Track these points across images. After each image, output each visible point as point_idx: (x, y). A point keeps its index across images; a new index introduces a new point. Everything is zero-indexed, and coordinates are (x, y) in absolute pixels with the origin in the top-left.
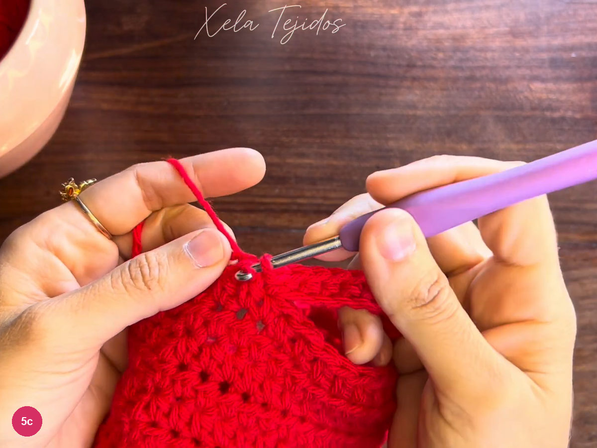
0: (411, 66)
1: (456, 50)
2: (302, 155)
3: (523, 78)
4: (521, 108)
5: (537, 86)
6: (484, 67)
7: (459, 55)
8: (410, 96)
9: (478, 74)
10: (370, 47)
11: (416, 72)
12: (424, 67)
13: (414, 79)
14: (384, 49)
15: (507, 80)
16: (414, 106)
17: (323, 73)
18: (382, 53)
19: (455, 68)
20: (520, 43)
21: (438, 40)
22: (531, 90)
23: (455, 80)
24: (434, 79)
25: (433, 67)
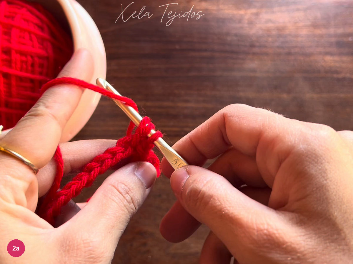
0: (252, 46)
1: (279, 36)
2: (187, 101)
3: (320, 53)
4: (319, 71)
5: (328, 58)
6: (296, 47)
7: (281, 39)
8: (252, 64)
9: (293, 51)
10: (228, 34)
11: (256, 50)
12: (260, 46)
13: (254, 54)
14: (236, 35)
15: (310, 55)
16: (254, 71)
17: (200, 50)
18: (235, 38)
19: (278, 47)
20: (318, 32)
21: (268, 30)
22: (325, 61)
23: (279, 54)
24: (267, 54)
25: (265, 47)
